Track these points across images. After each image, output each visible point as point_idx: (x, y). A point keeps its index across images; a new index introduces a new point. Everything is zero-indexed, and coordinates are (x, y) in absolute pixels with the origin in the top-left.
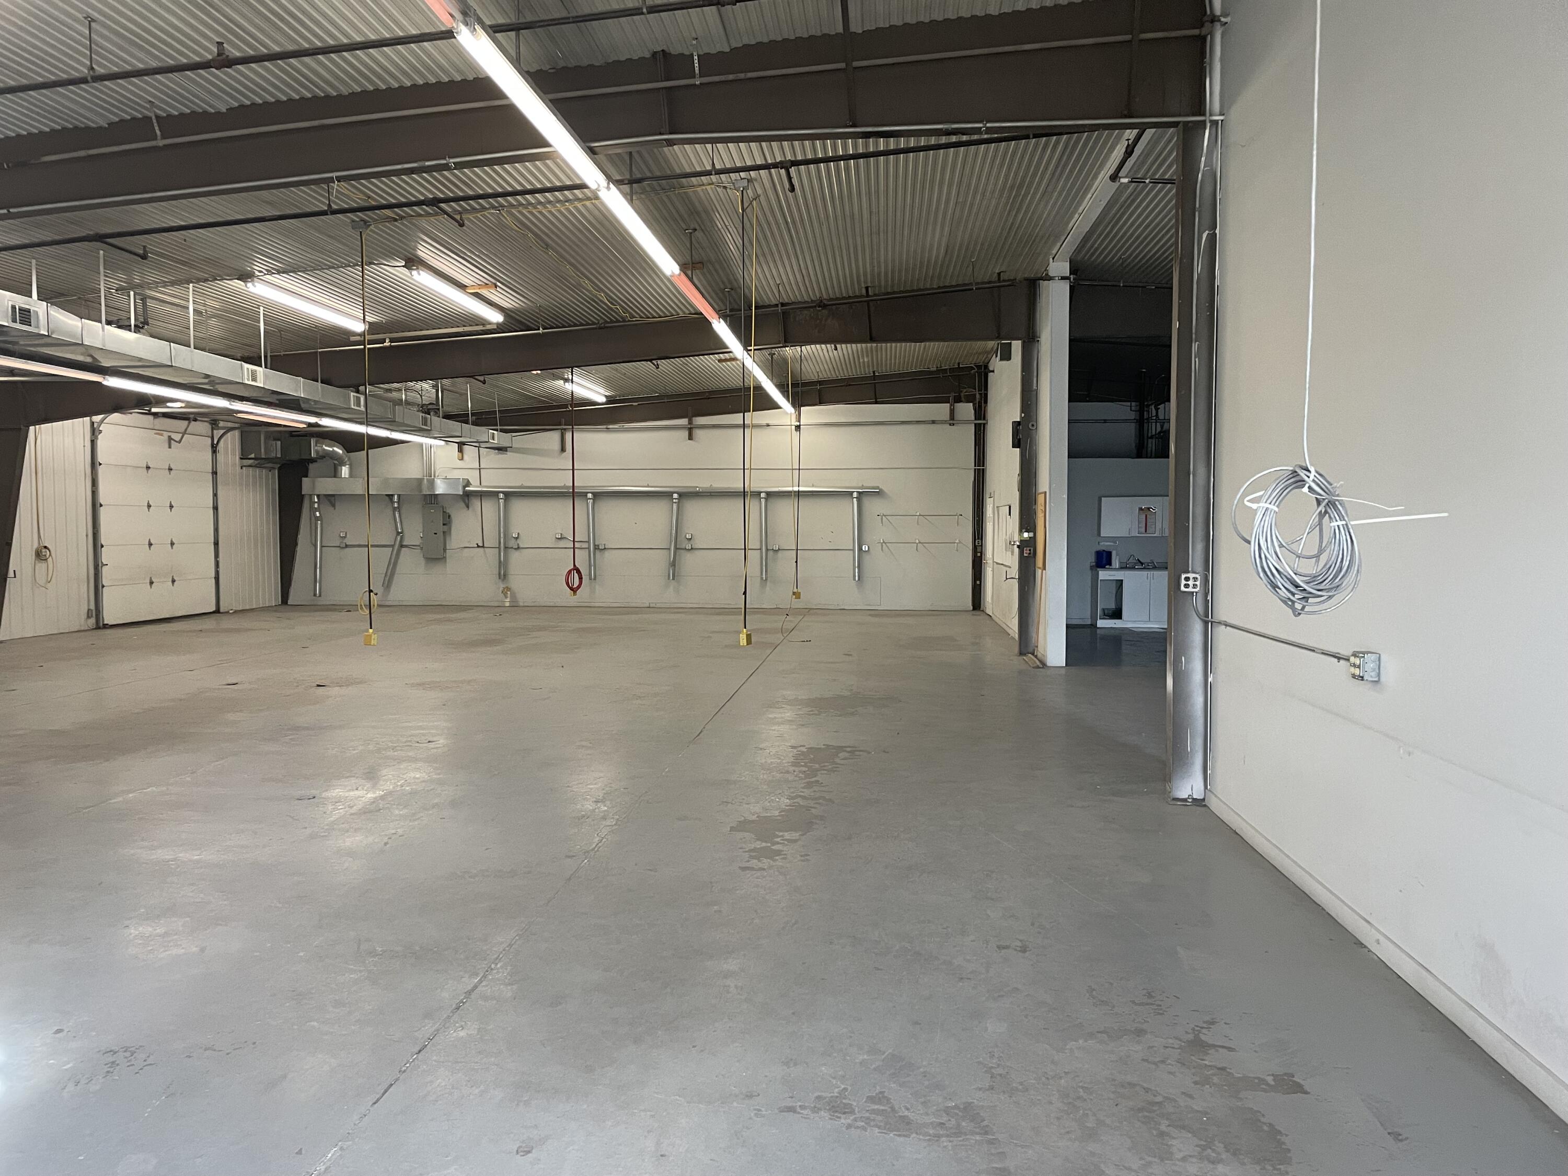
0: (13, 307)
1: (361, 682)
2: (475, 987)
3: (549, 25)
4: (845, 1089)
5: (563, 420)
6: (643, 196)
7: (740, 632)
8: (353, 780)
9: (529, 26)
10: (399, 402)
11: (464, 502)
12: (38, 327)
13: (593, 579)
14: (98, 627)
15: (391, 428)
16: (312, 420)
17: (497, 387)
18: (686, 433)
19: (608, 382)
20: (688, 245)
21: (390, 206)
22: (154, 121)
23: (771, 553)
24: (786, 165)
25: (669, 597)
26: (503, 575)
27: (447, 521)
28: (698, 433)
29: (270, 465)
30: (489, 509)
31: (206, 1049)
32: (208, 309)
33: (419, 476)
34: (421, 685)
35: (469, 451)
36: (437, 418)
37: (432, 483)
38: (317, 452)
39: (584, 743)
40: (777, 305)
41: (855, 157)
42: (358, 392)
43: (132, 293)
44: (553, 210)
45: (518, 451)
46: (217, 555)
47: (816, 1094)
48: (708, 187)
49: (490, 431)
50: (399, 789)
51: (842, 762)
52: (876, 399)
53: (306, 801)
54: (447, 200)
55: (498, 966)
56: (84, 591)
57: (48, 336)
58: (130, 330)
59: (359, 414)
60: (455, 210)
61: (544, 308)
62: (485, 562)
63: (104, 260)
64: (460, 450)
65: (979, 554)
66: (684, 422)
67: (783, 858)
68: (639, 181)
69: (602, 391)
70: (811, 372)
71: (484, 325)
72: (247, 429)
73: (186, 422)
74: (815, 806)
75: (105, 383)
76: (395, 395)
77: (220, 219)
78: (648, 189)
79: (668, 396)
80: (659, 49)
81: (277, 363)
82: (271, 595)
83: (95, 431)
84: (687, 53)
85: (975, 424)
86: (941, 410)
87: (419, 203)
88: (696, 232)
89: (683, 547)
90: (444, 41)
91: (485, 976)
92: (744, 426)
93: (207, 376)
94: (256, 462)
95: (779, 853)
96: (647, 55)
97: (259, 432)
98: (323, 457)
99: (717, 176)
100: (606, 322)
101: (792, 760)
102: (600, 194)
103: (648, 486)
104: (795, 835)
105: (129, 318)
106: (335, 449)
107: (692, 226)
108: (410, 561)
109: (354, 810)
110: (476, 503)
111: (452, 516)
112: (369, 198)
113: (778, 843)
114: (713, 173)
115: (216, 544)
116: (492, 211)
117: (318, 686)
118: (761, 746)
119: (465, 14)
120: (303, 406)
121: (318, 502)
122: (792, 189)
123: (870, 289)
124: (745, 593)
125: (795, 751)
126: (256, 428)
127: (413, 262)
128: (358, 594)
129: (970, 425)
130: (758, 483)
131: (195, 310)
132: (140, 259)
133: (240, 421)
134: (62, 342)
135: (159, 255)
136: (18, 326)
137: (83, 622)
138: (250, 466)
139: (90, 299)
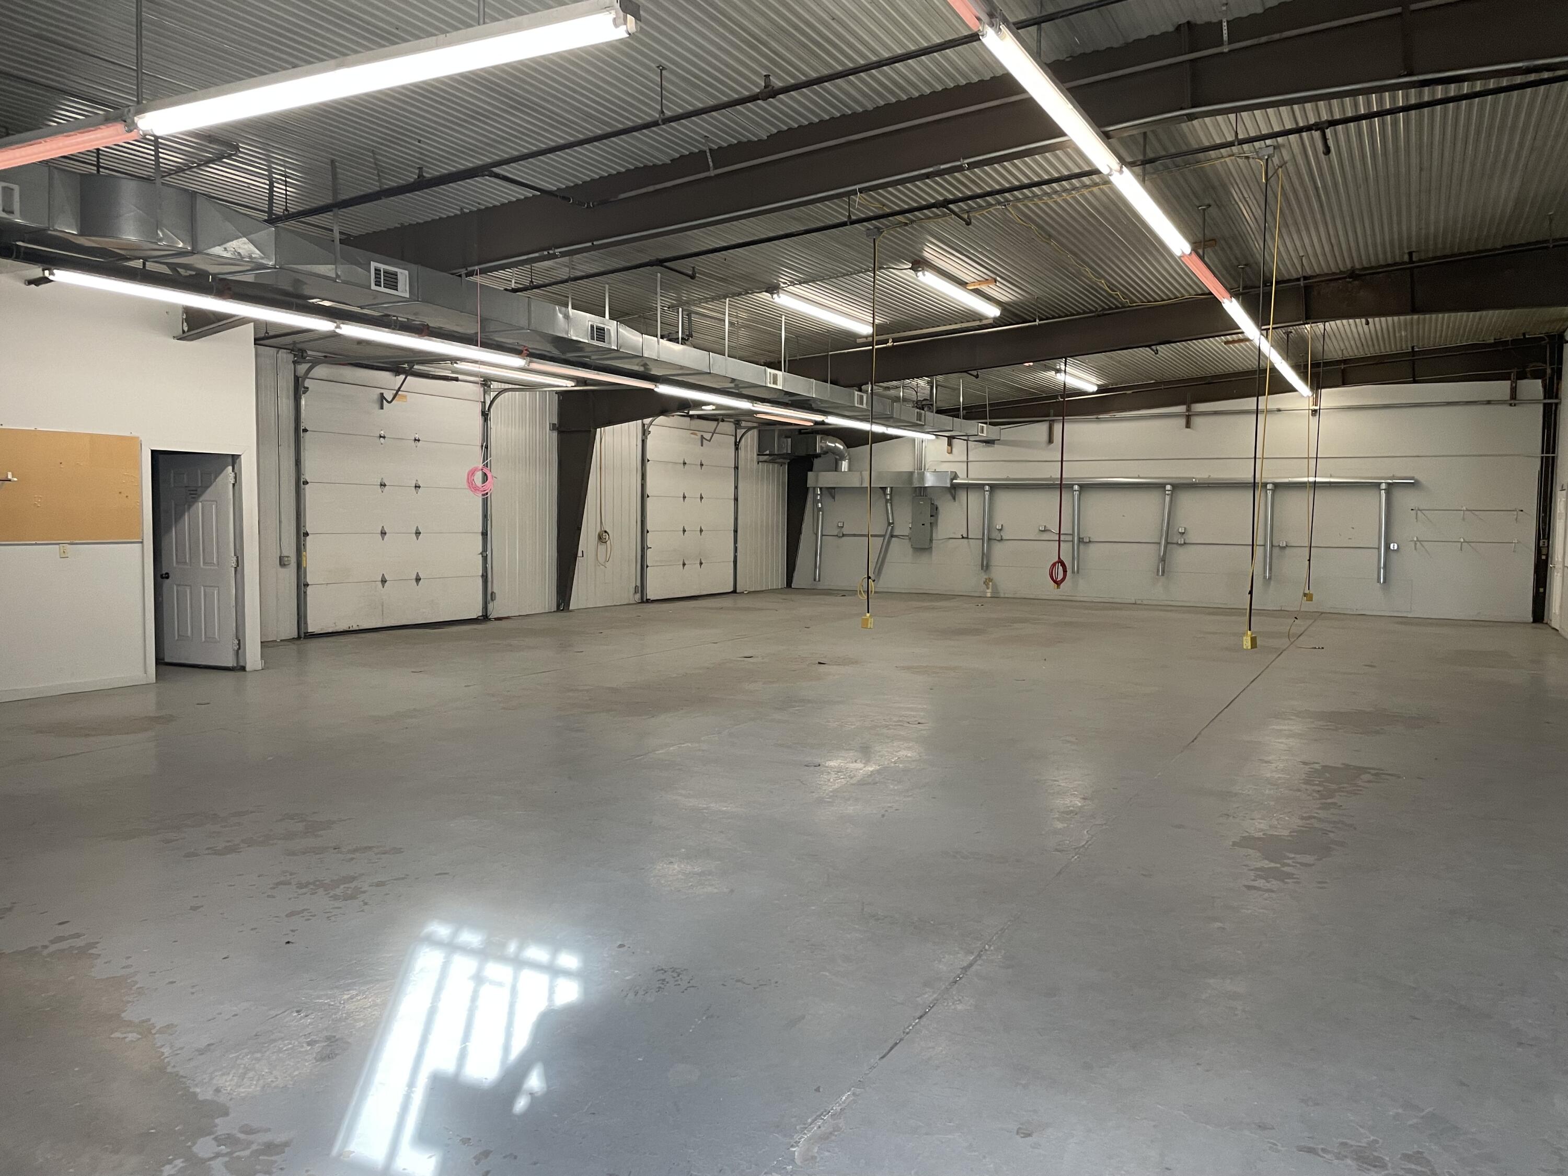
0: (592, 327)
1: (856, 662)
2: (971, 965)
3: (1071, 14)
4: (1376, 1141)
5: (1052, 412)
6: (1155, 176)
7: (1245, 634)
8: (851, 754)
9: (1050, 18)
10: (897, 399)
11: (952, 494)
12: (610, 343)
13: (1077, 573)
14: (642, 602)
15: (886, 423)
16: (819, 418)
17: (988, 380)
18: (1183, 421)
19: (1100, 371)
20: (1201, 223)
21: (902, 212)
22: (708, 154)
23: (1276, 550)
24: (1320, 127)
25: (1157, 593)
26: (986, 566)
27: (934, 512)
28: (1196, 421)
29: (781, 460)
30: (974, 499)
31: (738, 981)
32: (740, 321)
33: (911, 470)
34: (908, 668)
35: (958, 444)
36: (932, 414)
37: (922, 477)
38: (822, 448)
39: (1068, 738)
40: (1298, 280)
41: (1406, 109)
42: (860, 390)
43: (680, 309)
44: (1058, 200)
45: (1006, 443)
46: (736, 541)
47: (1340, 1140)
48: (1227, 159)
49: (980, 424)
50: (893, 765)
51: (1367, 785)
52: (1414, 377)
53: (812, 768)
54: (955, 201)
55: (992, 948)
56: (633, 570)
57: (617, 350)
58: (678, 343)
59: (862, 411)
60: (962, 210)
61: (1041, 299)
62: (969, 553)
63: (661, 281)
64: (950, 444)
65: (1544, 557)
66: (1181, 409)
67: (1295, 882)
68: (1151, 161)
69: (1094, 380)
70: (1334, 350)
71: (980, 320)
72: (763, 428)
73: (715, 423)
74: (1333, 829)
75: (656, 389)
76: (892, 392)
77: (756, 238)
78: (1161, 168)
79: (1164, 383)
80: (1184, 21)
81: (795, 367)
82: (779, 581)
83: (645, 432)
84: (1215, 20)
85: (1545, 405)
86: (1501, 388)
87: (929, 207)
88: (1211, 208)
89: (1175, 541)
90: (965, 46)
91: (979, 956)
92: (1257, 412)
93: (733, 380)
94: (771, 458)
95: (1290, 876)
96: (1171, 29)
97: (774, 430)
98: (826, 453)
99: (1240, 146)
100: (1104, 309)
101: (1304, 776)
102: (1112, 178)
103: (1139, 477)
104: (1309, 859)
105: (678, 332)
106: (837, 445)
107: (1207, 202)
108: (900, 550)
109: (854, 781)
110: (962, 495)
111: (940, 508)
112: (884, 205)
113: (1289, 865)
114: (1236, 143)
115: (736, 531)
116: (998, 207)
117: (820, 663)
118: (1266, 759)
119: (991, 15)
120: (813, 405)
121: (821, 495)
122: (1327, 151)
123: (1414, 255)
124: (1251, 593)
125: (1307, 767)
126: (772, 427)
127: (919, 264)
128: (857, 579)
129: (1536, 405)
130: (1271, 473)
131: (729, 322)
132: (689, 279)
133: (758, 421)
134: (626, 355)
135: (704, 274)
136: (595, 343)
137: (631, 596)
138: (765, 462)
139: (649, 317)
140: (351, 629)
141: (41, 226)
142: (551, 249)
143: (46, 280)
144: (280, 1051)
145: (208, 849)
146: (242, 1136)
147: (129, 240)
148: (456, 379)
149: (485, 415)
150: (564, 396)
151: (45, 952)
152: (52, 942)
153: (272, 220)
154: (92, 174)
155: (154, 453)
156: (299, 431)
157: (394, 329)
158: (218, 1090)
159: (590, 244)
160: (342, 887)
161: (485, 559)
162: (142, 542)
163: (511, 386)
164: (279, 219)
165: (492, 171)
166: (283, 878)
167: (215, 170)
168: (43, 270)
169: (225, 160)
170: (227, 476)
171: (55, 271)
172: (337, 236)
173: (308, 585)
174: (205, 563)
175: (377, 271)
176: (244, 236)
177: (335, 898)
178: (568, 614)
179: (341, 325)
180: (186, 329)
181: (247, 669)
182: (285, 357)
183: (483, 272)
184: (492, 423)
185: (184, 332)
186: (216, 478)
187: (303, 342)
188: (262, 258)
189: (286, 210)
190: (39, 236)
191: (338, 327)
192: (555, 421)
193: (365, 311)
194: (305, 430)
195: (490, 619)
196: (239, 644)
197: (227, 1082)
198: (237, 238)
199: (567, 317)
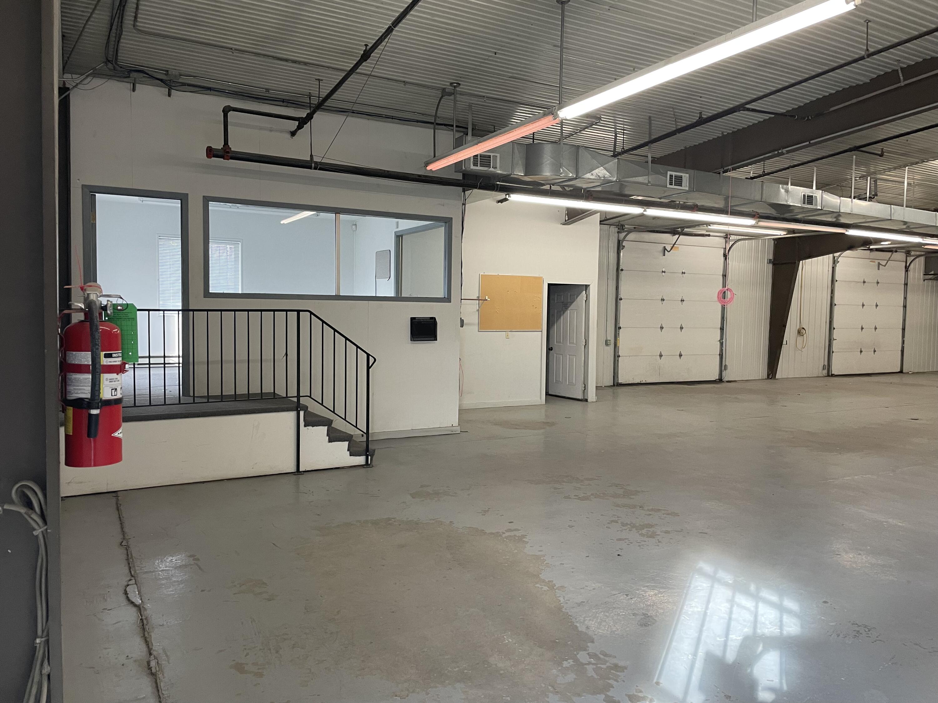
0: (804, 196)
12: (816, 205)
14: (828, 376)
22: (900, 71)
32: (916, 181)
43: (869, 178)
46: (903, 336)
56: (822, 354)
57: (822, 209)
58: (866, 200)
63: (856, 161)
72: (930, 255)
73: (890, 254)
75: (847, 233)
77: (933, 124)
83: (835, 262)
93: (905, 223)
94: (935, 277)
105: (866, 193)
115: (904, 329)
131: (908, 183)
132: (878, 157)
133: (927, 250)
134: (827, 212)
135: (889, 152)
136: (806, 206)
137: (819, 371)
138: (930, 279)
139: (844, 185)
140: (642, 382)
141: (509, 173)
142: (780, 150)
143: (506, 200)
144: (618, 615)
145: (574, 496)
146: (602, 656)
147: (547, 175)
148: (709, 235)
149: (725, 256)
150: (778, 242)
151: (504, 535)
152: (507, 531)
153: (615, 155)
154: (531, 144)
155: (549, 285)
156: (618, 270)
157: (677, 209)
158: (588, 628)
159: (808, 143)
160: (646, 529)
161: (722, 344)
162: (542, 331)
163: (743, 237)
164: (619, 154)
165: (745, 107)
166: (614, 519)
167: (588, 133)
168: (506, 195)
169: (594, 126)
170: (583, 297)
171: (511, 195)
172: (650, 159)
173: (619, 356)
174: (570, 343)
175: (671, 176)
176: (602, 166)
177: (642, 535)
178: (775, 381)
179: (647, 210)
180: (567, 219)
181: (589, 400)
182: (614, 229)
183: (734, 169)
184: (730, 261)
185: (566, 221)
186: (577, 298)
187: (624, 221)
188: (610, 177)
189: (623, 148)
190: (506, 178)
191: (645, 211)
192: (771, 257)
193: (662, 200)
194: (622, 270)
195: (723, 382)
196: (585, 387)
197: (593, 624)
198: (598, 167)
199: (787, 191)
